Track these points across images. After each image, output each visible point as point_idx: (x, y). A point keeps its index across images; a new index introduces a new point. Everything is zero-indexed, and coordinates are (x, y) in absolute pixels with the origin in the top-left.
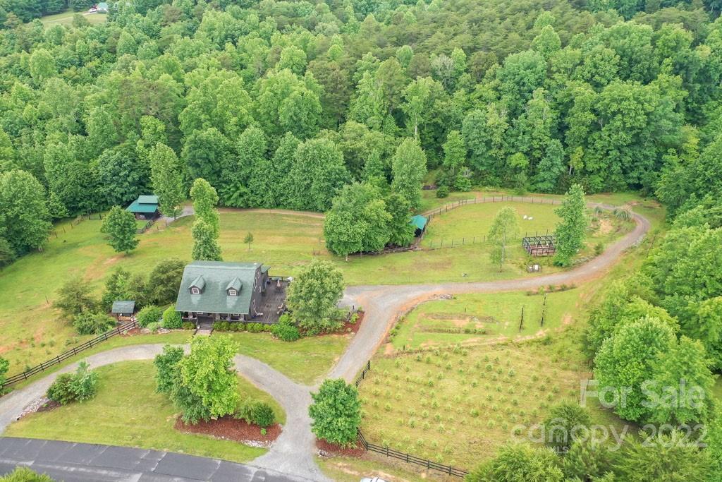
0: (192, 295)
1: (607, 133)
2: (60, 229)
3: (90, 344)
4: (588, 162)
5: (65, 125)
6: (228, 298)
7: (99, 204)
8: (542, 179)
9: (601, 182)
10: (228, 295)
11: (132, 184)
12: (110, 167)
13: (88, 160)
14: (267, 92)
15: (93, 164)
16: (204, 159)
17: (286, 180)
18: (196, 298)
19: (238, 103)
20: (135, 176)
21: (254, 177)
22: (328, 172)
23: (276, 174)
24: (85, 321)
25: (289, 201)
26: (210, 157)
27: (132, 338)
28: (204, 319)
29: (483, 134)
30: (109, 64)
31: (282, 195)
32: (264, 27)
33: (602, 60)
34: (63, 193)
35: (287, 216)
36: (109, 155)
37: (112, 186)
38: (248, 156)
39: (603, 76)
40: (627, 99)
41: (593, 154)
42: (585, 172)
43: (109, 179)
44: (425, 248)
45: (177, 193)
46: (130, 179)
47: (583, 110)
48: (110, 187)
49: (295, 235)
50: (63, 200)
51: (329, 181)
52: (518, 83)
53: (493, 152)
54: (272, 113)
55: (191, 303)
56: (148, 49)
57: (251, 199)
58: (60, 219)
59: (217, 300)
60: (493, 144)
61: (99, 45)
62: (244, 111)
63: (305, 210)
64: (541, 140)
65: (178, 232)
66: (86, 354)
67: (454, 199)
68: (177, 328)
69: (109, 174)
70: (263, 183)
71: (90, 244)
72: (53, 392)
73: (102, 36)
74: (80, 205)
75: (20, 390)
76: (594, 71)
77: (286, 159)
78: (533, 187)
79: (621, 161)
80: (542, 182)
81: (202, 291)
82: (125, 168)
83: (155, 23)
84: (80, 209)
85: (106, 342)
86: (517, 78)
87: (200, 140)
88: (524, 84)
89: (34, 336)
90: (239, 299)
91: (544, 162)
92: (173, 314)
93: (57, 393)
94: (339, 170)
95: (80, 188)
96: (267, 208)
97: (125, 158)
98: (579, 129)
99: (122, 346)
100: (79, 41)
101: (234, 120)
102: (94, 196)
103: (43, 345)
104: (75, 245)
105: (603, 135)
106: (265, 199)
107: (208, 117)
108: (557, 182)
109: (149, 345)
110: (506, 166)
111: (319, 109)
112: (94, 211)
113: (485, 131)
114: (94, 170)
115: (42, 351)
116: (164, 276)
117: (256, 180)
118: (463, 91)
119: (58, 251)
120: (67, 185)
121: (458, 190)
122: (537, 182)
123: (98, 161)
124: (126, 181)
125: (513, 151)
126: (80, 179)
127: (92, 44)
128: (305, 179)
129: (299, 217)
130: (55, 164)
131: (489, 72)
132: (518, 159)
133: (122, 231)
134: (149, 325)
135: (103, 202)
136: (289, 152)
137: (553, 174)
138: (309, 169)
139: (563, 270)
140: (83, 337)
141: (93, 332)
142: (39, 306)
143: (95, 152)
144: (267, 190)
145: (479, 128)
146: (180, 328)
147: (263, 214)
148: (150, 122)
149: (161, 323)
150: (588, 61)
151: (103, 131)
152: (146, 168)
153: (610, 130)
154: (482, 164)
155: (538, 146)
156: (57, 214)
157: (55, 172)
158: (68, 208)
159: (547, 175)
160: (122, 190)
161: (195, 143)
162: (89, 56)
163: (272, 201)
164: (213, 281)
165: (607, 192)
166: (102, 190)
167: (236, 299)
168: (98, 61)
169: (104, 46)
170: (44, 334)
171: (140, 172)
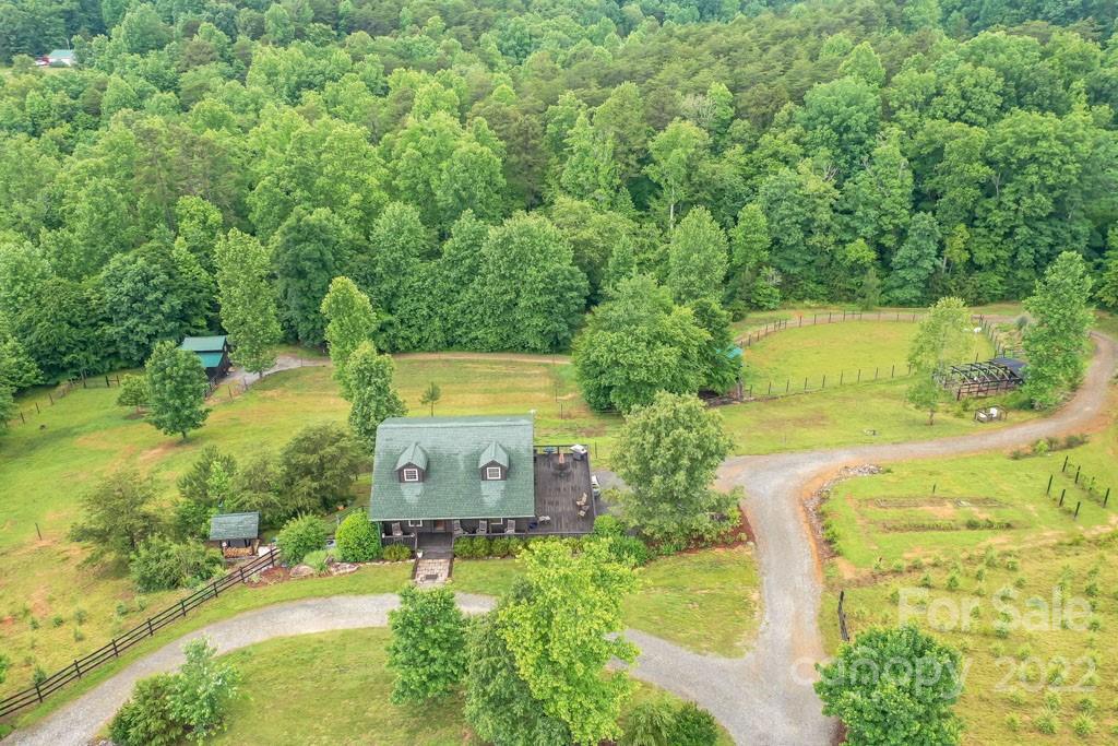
0: (403, 486)
1: (1012, 198)
2: (27, 406)
3: (183, 610)
4: (976, 250)
5: (25, 219)
6: (484, 485)
7: (103, 357)
8: (901, 282)
9: (1000, 282)
10: (484, 478)
11: (169, 317)
12: (127, 285)
13: (79, 278)
14: (409, 151)
15: (88, 283)
16: (315, 261)
17: (467, 296)
18: (412, 491)
19: (362, 169)
20: (175, 301)
21: (406, 295)
22: (549, 277)
23: (446, 286)
24: (158, 560)
25: (473, 335)
26: (326, 258)
27: (275, 590)
28: (432, 536)
29: (797, 209)
30: (88, 132)
31: (458, 324)
32: (362, 70)
33: (975, 86)
34: (32, 338)
35: (472, 362)
36: (124, 264)
37: (130, 323)
38: (395, 255)
39: (979, 112)
40: (1045, 137)
41: (984, 236)
42: (972, 266)
43: (124, 308)
44: (759, 397)
45: (266, 324)
46: (165, 308)
47: (969, 161)
48: (127, 324)
49: (502, 391)
50: (31, 353)
51: (552, 292)
52: (836, 129)
53: (816, 240)
54: (420, 187)
55: (402, 501)
56: (162, 104)
57: (402, 334)
58: (28, 388)
59: (458, 493)
60: (816, 225)
61: (68, 101)
62: (373, 181)
63: (503, 350)
64: (895, 216)
65: (272, 398)
66: (176, 632)
67: (758, 322)
68: (371, 560)
69: (125, 299)
70: (424, 305)
71: (96, 428)
72: (128, 725)
73: (73, 87)
74: (66, 359)
75: (32, 728)
76: (963, 104)
77: (464, 258)
78: (885, 298)
79: (1033, 245)
80: (900, 287)
81: (425, 475)
82: (156, 288)
83: (167, 68)
84: (64, 370)
85: (215, 601)
86: (836, 120)
87: (308, 225)
88: (847, 129)
89: (29, 605)
90: (507, 486)
91: (905, 252)
92: (364, 529)
93: (141, 725)
94: (569, 271)
95: (67, 326)
96: (430, 351)
97: (155, 270)
98: (963, 194)
99: (258, 607)
100: (32, 93)
101: (355, 198)
102: (92, 343)
103: (59, 622)
104: (66, 433)
105: (1004, 200)
106: (425, 334)
107: (306, 194)
108: (927, 286)
109: (320, 600)
110: (834, 264)
111: (501, 181)
112: (92, 373)
113: (800, 204)
114: (92, 294)
115: (60, 635)
116: (313, 459)
117: (408, 299)
118: (739, 148)
119: (32, 445)
120: (40, 321)
121: (759, 307)
122: (892, 288)
123: (102, 276)
124: (158, 311)
125: (847, 237)
126: (66, 310)
127: (56, 99)
128: (506, 292)
129: (496, 363)
130: (15, 282)
131: (781, 116)
132: (860, 250)
133: (179, 392)
134: (306, 558)
135: (110, 355)
136: (470, 246)
137: (921, 272)
138: (514, 272)
139: (1036, 415)
140: (154, 596)
141: (175, 584)
142: (21, 546)
143: (92, 263)
144: (430, 316)
145: (790, 199)
146: (380, 558)
147: (423, 362)
148: (195, 207)
149: (334, 550)
150: (952, 88)
151: (105, 224)
152: (193, 289)
153: (1017, 191)
154: (794, 264)
155: (891, 227)
156: (21, 378)
157: (15, 298)
158: (41, 367)
159: (910, 275)
160: (149, 330)
161: (299, 231)
162: (51, 119)
163: (440, 336)
164: (445, 454)
165: (1008, 300)
166: (110, 330)
167: (502, 487)
168: (69, 126)
169: (78, 103)
170: (51, 600)
171: (184, 296)
